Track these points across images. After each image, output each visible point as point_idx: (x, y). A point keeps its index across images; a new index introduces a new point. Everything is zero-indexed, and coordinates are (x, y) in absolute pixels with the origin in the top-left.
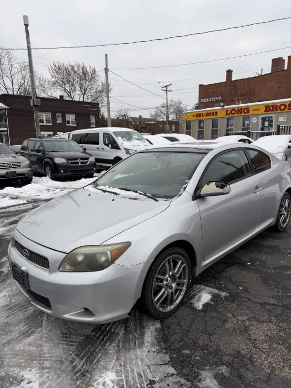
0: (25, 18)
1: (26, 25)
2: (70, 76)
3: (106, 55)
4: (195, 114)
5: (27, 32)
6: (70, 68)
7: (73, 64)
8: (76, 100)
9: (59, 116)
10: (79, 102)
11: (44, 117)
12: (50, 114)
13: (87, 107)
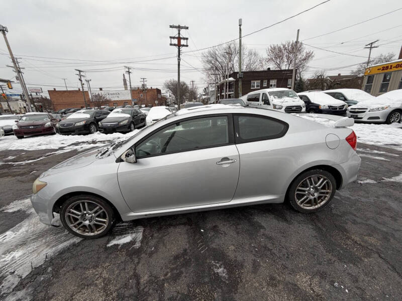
0: (240, 20)
1: (240, 25)
2: (281, 52)
3: (299, 30)
4: (381, 67)
5: (240, 29)
6: (282, 47)
7: (284, 43)
8: (283, 69)
9: (265, 82)
10: (285, 70)
11: (256, 83)
12: (260, 81)
13: (287, 73)
